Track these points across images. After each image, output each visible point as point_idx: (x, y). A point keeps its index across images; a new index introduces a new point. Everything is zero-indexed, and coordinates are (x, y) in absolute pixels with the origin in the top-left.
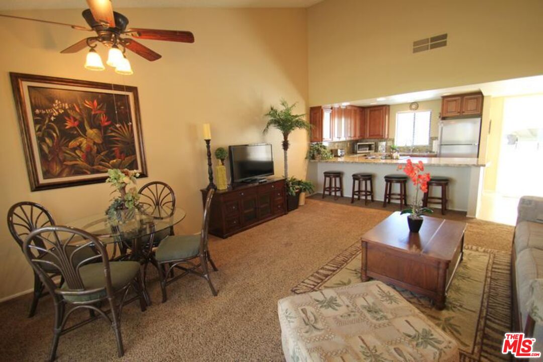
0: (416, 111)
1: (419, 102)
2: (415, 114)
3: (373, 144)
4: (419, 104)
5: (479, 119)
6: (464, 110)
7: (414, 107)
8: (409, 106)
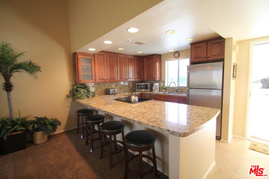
0: (178, 58)
1: (180, 51)
2: (178, 61)
3: (148, 85)
4: (179, 52)
5: (222, 63)
6: (209, 56)
7: (176, 55)
8: (173, 54)
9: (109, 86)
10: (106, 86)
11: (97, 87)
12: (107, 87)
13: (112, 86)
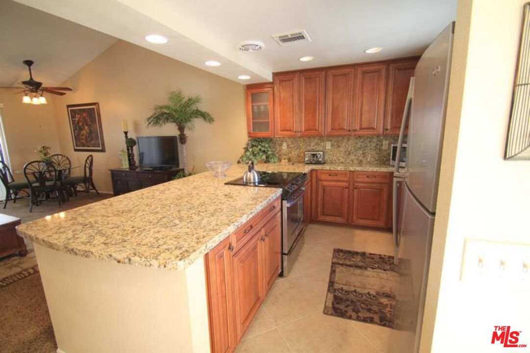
9: (317, 144)
10: (310, 145)
11: (291, 146)
12: (313, 146)
13: (326, 146)
